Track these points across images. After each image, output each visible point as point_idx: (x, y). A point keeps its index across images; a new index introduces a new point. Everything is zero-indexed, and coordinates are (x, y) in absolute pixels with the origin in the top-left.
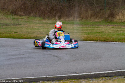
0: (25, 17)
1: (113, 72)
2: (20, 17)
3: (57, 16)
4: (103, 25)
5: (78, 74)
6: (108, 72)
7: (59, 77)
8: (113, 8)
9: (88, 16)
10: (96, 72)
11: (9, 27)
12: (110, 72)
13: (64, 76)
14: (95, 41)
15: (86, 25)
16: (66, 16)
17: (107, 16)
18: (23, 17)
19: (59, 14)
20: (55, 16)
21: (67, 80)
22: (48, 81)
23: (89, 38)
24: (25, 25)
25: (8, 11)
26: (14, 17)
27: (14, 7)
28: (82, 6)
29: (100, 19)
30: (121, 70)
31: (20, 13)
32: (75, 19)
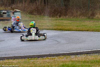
0: (38, 16)
1: (92, 51)
2: (35, 16)
3: (58, 15)
4: (87, 21)
5: (69, 52)
6: (88, 51)
7: (57, 54)
8: (94, 10)
9: (78, 15)
10: (81, 51)
11: (27, 22)
12: (90, 51)
13: (61, 54)
14: (81, 31)
15: (76, 21)
16: (64, 15)
17: (90, 15)
18: (36, 16)
19: (59, 14)
20: (57, 15)
21: (62, 56)
22: (50, 56)
23: (78, 29)
24: (37, 21)
25: (27, 12)
26: (31, 16)
27: (31, 9)
28: (74, 9)
29: (85, 17)
30: (97, 49)
31: (34, 13)
32: (70, 17)
